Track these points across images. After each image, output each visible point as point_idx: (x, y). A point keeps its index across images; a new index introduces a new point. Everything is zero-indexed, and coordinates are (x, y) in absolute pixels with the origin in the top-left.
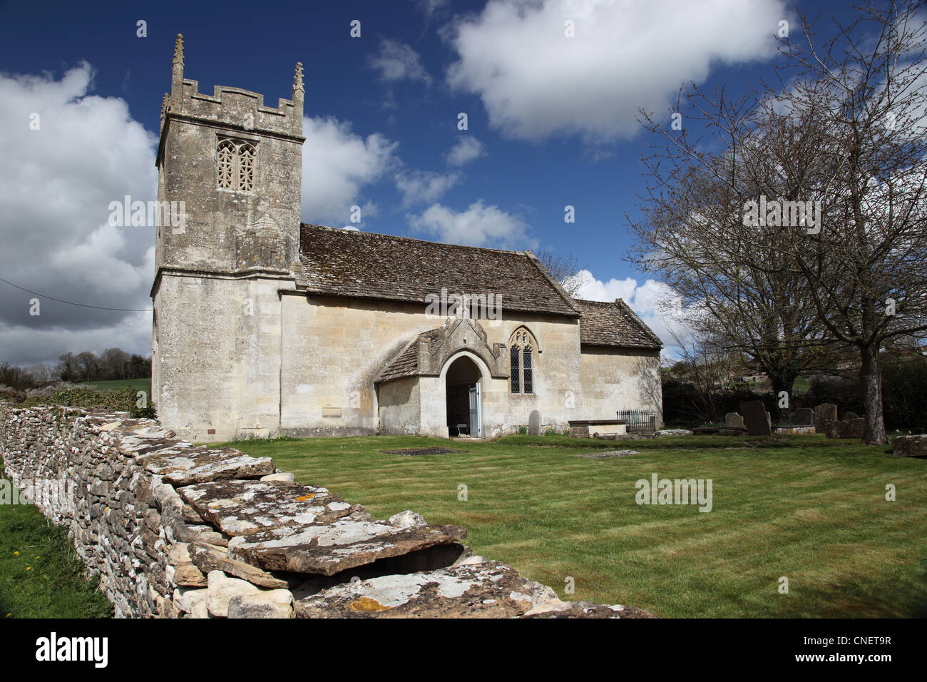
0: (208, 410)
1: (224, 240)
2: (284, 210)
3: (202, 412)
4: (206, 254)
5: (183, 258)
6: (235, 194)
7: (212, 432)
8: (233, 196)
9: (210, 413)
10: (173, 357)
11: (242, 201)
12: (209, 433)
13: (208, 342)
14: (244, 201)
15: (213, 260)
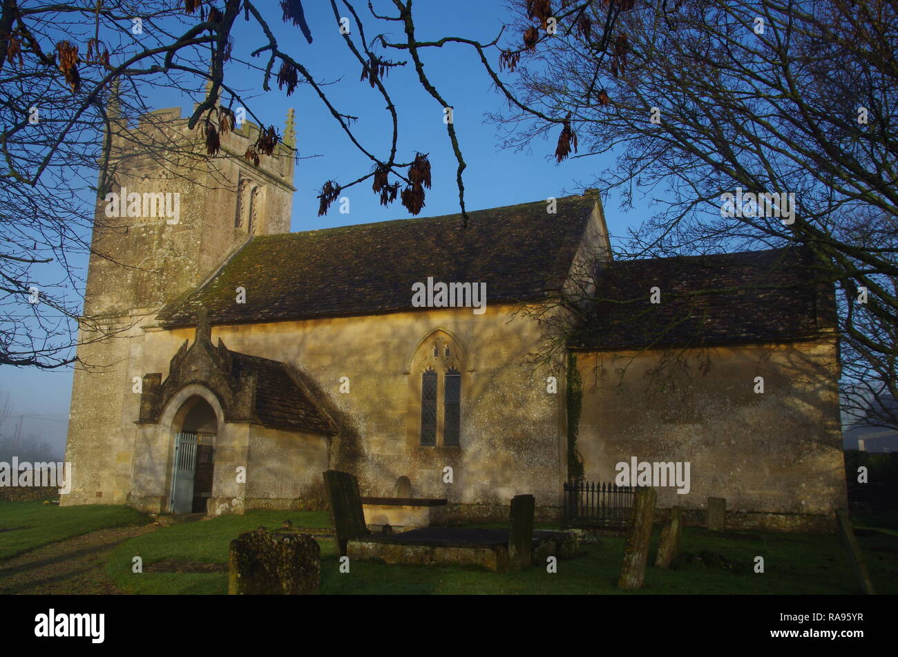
0: (98, 471)
1: (131, 279)
2: (185, 232)
3: (94, 472)
4: (115, 299)
5: (97, 307)
6: (145, 227)
7: (99, 494)
8: (143, 229)
9: (100, 473)
10: (79, 413)
11: (150, 233)
12: (97, 496)
13: (106, 394)
14: (151, 232)
15: (120, 304)
